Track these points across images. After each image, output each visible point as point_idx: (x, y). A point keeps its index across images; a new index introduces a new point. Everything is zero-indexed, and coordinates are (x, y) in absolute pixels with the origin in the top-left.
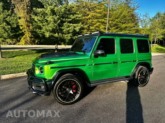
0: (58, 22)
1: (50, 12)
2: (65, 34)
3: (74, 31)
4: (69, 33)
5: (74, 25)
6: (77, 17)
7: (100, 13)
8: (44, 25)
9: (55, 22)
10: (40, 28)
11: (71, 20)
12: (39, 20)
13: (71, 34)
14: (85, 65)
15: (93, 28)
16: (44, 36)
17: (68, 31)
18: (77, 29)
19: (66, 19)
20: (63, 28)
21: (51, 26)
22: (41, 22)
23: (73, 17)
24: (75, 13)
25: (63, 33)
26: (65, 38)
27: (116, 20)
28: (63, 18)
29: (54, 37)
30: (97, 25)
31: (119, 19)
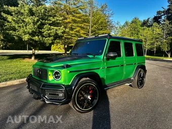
0: (38, 24)
1: (27, 11)
2: (46, 37)
3: (56, 34)
4: (50, 36)
5: (56, 28)
6: (57, 20)
7: (79, 18)
8: (20, 27)
9: (34, 23)
10: (14, 29)
11: (51, 22)
12: (14, 20)
13: (52, 38)
14: (99, 69)
15: (73, 32)
16: (20, 39)
17: (49, 34)
18: (59, 32)
19: (46, 21)
20: (43, 30)
21: (30, 28)
22: (17, 22)
23: (53, 20)
24: (55, 16)
25: (43, 36)
26: (46, 41)
27: (95, 26)
28: (43, 20)
29: (33, 40)
30: (77, 30)
31: (97, 25)
